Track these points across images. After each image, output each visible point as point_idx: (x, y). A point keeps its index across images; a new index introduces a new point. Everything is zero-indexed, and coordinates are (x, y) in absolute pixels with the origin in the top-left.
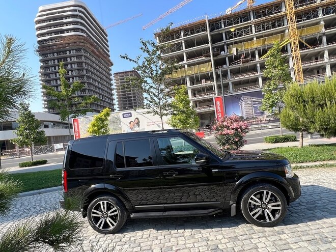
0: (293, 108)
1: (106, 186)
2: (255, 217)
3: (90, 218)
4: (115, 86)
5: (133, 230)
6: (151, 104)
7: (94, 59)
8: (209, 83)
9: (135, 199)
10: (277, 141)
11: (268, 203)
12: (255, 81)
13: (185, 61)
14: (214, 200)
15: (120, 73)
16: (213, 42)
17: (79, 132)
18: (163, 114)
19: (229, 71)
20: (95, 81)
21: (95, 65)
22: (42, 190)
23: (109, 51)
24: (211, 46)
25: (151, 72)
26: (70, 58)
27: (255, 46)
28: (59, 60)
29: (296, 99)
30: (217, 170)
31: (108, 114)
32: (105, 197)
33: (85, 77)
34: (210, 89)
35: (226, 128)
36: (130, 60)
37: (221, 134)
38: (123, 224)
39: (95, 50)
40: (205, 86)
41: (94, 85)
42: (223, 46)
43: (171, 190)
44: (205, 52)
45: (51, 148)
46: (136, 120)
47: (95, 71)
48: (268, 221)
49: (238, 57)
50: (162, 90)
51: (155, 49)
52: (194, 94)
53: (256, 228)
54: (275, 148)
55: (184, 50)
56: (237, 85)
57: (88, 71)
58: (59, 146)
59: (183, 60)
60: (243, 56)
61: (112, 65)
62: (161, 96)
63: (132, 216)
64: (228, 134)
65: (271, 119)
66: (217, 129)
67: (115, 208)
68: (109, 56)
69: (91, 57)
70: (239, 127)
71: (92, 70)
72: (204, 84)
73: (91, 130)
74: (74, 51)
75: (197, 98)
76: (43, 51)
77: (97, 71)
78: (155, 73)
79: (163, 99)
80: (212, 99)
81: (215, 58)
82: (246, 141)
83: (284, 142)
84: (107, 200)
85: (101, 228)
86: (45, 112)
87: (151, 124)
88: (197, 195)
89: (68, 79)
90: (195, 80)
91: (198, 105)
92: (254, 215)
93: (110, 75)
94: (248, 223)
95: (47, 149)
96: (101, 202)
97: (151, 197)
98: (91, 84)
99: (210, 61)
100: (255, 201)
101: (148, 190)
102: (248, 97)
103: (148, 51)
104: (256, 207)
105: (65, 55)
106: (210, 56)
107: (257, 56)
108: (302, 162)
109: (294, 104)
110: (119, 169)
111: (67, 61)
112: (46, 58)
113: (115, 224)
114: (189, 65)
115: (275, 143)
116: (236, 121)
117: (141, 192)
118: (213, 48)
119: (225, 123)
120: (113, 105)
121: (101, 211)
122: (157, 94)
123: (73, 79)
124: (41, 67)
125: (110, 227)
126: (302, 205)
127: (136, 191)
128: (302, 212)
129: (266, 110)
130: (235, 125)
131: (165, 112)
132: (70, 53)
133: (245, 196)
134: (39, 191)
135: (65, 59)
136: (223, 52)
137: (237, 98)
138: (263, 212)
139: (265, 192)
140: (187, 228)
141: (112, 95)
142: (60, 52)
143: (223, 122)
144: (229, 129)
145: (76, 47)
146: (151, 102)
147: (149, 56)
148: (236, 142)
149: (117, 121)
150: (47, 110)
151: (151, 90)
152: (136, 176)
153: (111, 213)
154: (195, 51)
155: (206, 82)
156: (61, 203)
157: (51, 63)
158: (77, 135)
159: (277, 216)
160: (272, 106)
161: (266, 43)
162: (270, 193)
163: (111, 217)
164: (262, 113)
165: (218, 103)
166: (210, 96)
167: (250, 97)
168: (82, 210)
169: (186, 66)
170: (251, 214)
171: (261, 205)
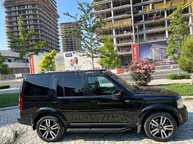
0: (188, 56)
1: (50, 109)
2: (154, 135)
3: (38, 131)
4: (61, 33)
5: (69, 140)
6: (86, 49)
7: (45, 12)
8: (129, 34)
9: (71, 118)
10: (175, 78)
11: (164, 125)
12: (163, 33)
13: (112, 17)
14: (126, 121)
15: (64, 24)
16: (134, 3)
17: (33, 66)
18: (94, 57)
19: (144, 25)
20: (46, 28)
21: (46, 17)
22: (5, 108)
23: (56, 7)
24: (132, 5)
25: (86, 26)
26: (28, 10)
27: (165, 7)
28: (20, 12)
29: (191, 49)
30: (129, 101)
31: (55, 54)
32: (49, 117)
33: (39, 26)
34: (129, 38)
35: (138, 68)
36: (71, 17)
37: (135, 72)
38: (62, 135)
39: (46, 6)
40: (126, 35)
41: (45, 32)
42: (141, 6)
43: (97, 112)
44: (127, 11)
45: (13, 77)
46: (75, 59)
47: (46, 22)
48: (163, 137)
49: (151, 15)
50: (94, 39)
51: (89, 8)
52: (118, 42)
53: (154, 142)
54: (173, 84)
55: (112, 9)
56: (149, 35)
57: (41, 21)
58: (19, 75)
59: (111, 16)
60: (155, 15)
61: (59, 17)
62: (93, 44)
63: (68, 130)
64: (140, 73)
65: (173, 62)
66: (132, 69)
67: (56, 125)
68: (57, 11)
69: (43, 11)
70: (148, 68)
71: (44, 20)
72: (125, 34)
73: (42, 65)
74: (31, 6)
75: (120, 44)
76: (7, 4)
77: (48, 21)
78: (89, 26)
79: (94, 46)
80: (130, 46)
81: (135, 15)
82: (153, 78)
83: (180, 79)
84: (51, 118)
85: (46, 138)
86: (9, 50)
87: (86, 62)
88: (115, 117)
89: (26, 26)
90: (119, 31)
91: (120, 49)
92: (153, 133)
93: (57, 25)
94: (149, 138)
95: (10, 77)
96: (46, 120)
97: (83, 117)
98: (43, 31)
99: (131, 17)
100: (155, 124)
101: (81, 112)
102: (157, 45)
103: (84, 11)
104: (155, 127)
105: (24, 8)
106: (131, 14)
107: (166, 15)
108: (192, 95)
109: (189, 53)
110: (59, 98)
111: (25, 13)
112: (10, 10)
113: (56, 136)
114: (115, 20)
115: (174, 79)
116: (146, 63)
117: (75, 114)
118: (134, 8)
119: (138, 65)
120: (59, 47)
121: (46, 126)
122: (90, 42)
123: (30, 26)
124: (6, 17)
125: (52, 137)
126: (188, 127)
127: (72, 112)
128: (188, 132)
129: (169, 56)
130: (145, 67)
131: (95, 55)
132: (28, 7)
133: (148, 120)
134: (3, 108)
135: (24, 11)
136: (140, 11)
137: (149, 45)
138: (160, 131)
139: (162, 117)
140: (106, 140)
141: (58, 39)
142: (20, 6)
143: (137, 64)
144: (141, 69)
145: (32, 3)
146: (85, 48)
147: (84, 14)
148: (146, 78)
149: (61, 59)
150: (10, 48)
151: (86, 39)
152: (74, 102)
153: (53, 128)
154: (120, 9)
155: (127, 33)
156: (18, 119)
157: (14, 14)
158: (32, 68)
159: (170, 135)
160: (173, 53)
161: (173, 5)
162: (165, 118)
163: (53, 131)
164: (167, 57)
165: (135, 49)
166: (129, 43)
167: (158, 45)
168: (33, 125)
169: (113, 20)
170: (151, 132)
171: (159, 127)
